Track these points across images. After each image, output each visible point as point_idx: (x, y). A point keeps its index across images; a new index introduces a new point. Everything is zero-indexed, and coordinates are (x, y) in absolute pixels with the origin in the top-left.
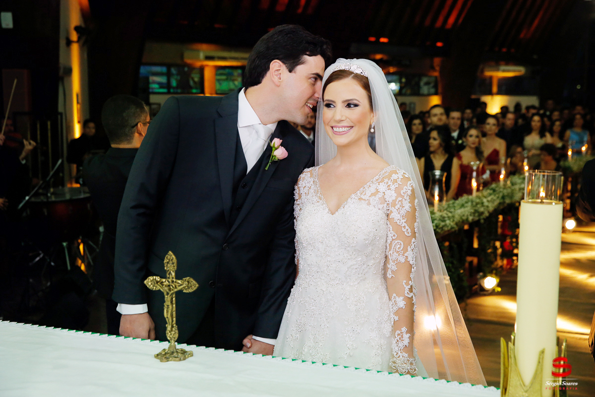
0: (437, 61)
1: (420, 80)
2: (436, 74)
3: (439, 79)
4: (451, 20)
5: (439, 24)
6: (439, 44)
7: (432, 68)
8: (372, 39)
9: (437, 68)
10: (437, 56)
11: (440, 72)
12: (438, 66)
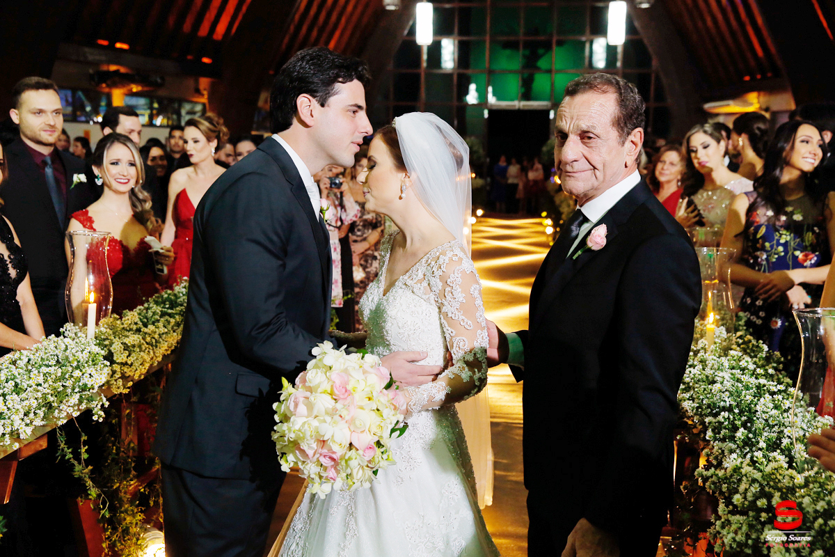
0: (204, 82)
1: (180, 106)
2: (204, 100)
3: (207, 106)
4: (221, 29)
5: (203, 31)
6: (206, 60)
7: (198, 92)
8: (105, 43)
9: (205, 93)
10: (205, 76)
11: (209, 99)
12: (205, 90)
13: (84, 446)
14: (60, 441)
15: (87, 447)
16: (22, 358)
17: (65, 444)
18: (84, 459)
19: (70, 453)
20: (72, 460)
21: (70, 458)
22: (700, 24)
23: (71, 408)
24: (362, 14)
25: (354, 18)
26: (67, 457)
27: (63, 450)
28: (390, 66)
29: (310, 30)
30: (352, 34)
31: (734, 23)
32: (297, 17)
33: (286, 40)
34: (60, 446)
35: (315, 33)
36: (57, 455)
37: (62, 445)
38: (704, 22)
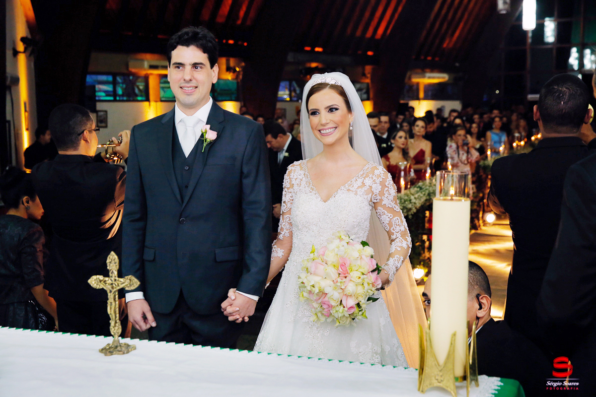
0: (368, 69)
2: (368, 81)
3: (370, 86)
4: (380, 31)
5: (369, 34)
6: (370, 53)
7: (365, 75)
8: (308, 49)
9: (369, 76)
10: (368, 64)
11: (372, 79)
12: (369, 73)
28: (502, 45)
33: (424, 33)
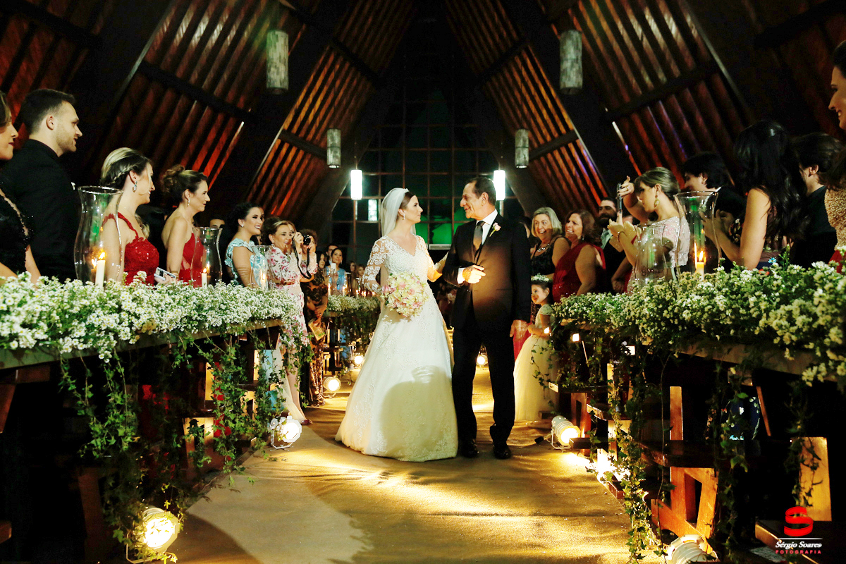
13: (89, 385)
14: (63, 371)
15: (91, 386)
16: (26, 279)
17: (68, 375)
18: (88, 397)
19: (73, 384)
20: (75, 392)
21: (73, 390)
22: (558, 188)
23: (77, 340)
24: (309, 178)
25: (302, 183)
26: (70, 389)
27: (66, 380)
28: (330, 218)
29: (269, 189)
30: (301, 195)
31: (582, 187)
32: (259, 179)
34: (63, 375)
35: (272, 192)
36: (60, 384)
37: (66, 375)
38: (561, 186)
